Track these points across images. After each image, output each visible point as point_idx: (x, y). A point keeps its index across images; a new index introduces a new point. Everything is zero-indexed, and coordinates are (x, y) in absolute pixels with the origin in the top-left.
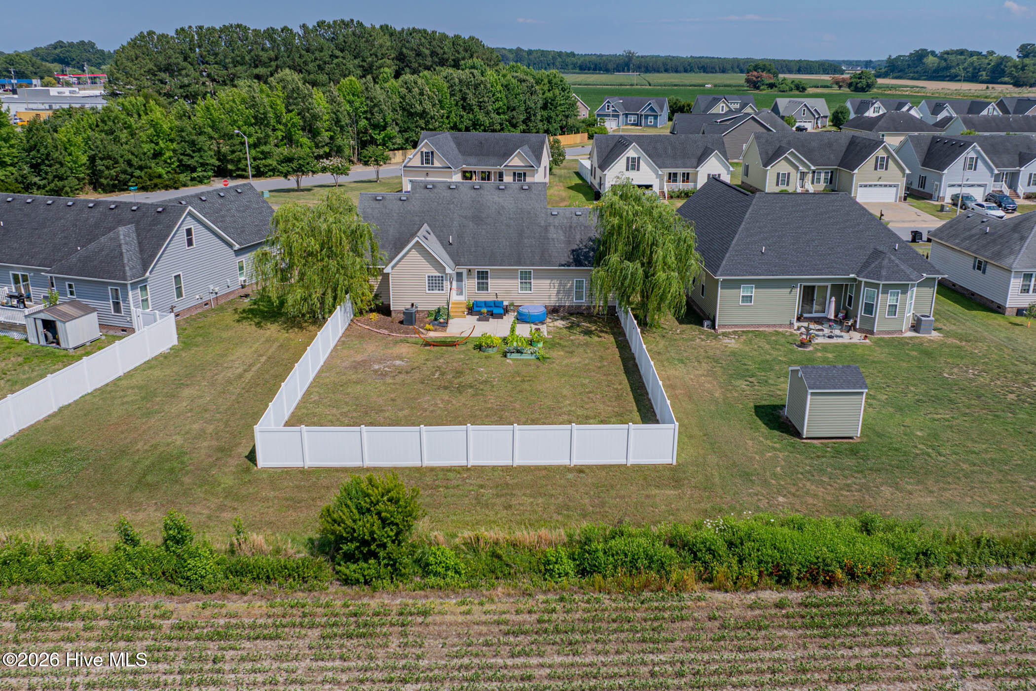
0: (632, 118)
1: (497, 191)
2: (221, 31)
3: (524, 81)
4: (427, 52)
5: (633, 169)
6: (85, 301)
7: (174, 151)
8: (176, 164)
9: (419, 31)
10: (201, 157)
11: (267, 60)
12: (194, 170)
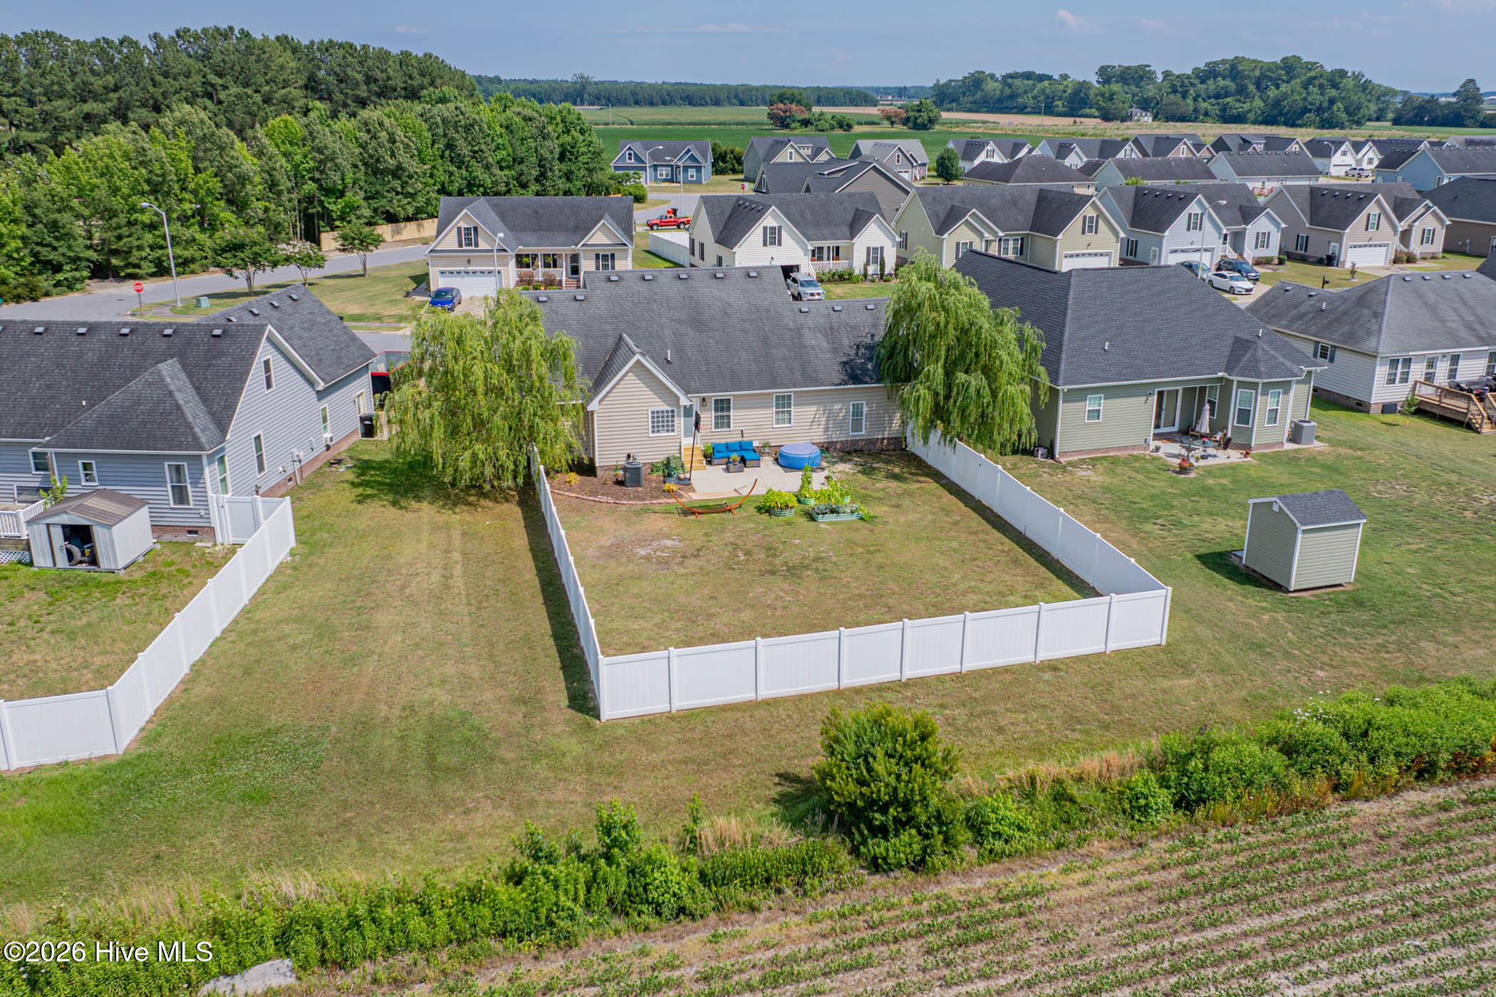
0: (664, 172)
1: (714, 281)
2: (19, 42)
3: (530, 119)
4: (360, 77)
5: (773, 243)
6: (124, 490)
7: (23, 238)
8: (29, 260)
9: (341, 46)
10: (70, 247)
11: (101, 90)
12: (57, 268)
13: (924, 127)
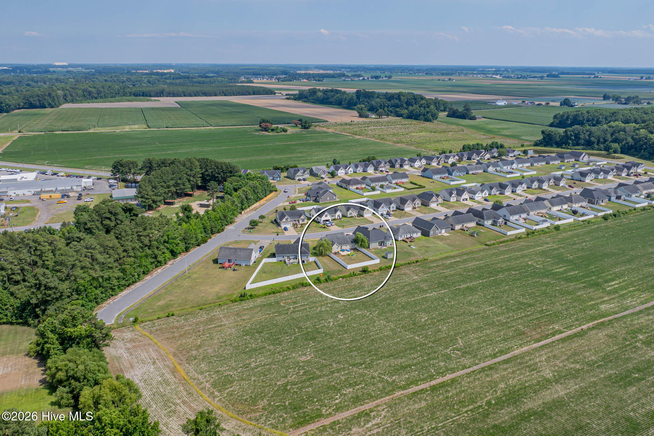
13: (307, 128)
